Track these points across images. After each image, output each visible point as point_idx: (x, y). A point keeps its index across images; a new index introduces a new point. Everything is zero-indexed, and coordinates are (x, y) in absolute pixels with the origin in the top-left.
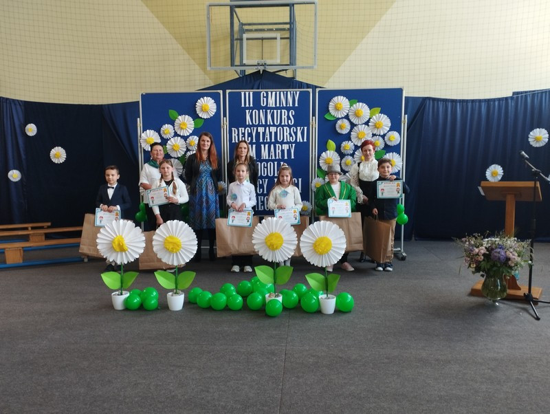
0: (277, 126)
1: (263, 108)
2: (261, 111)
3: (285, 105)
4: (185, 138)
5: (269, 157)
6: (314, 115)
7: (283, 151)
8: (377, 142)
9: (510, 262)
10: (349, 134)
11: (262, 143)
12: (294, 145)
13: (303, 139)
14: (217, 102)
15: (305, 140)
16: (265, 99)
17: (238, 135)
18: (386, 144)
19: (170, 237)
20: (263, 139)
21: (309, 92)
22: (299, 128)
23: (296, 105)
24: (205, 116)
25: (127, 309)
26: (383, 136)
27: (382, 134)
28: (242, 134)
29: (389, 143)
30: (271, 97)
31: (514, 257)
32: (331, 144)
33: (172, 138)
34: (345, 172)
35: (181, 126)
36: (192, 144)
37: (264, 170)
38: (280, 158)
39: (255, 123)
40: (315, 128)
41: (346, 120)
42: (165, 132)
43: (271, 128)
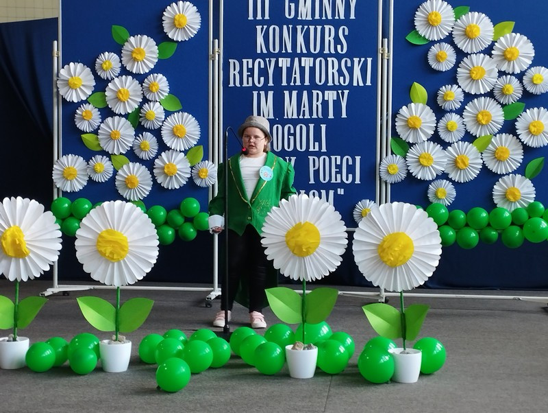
3: (330, 17)
4: (141, 78)
6: (386, 34)
7: (325, 104)
10: (454, 71)
11: (286, 88)
12: (346, 92)
13: (364, 80)
14: (203, 11)
15: (369, 83)
16: (293, 5)
17: (241, 73)
18: (525, 92)
20: (289, 80)
22: (356, 60)
23: (352, 17)
27: (517, 71)
30: (305, 2)
32: (419, 91)
33: (117, 77)
34: (445, 145)
35: (134, 55)
36: (154, 89)
37: (289, 139)
38: (320, 116)
39: (274, 50)
40: (388, 60)
41: (447, 48)
42: (104, 66)
43: (303, 59)
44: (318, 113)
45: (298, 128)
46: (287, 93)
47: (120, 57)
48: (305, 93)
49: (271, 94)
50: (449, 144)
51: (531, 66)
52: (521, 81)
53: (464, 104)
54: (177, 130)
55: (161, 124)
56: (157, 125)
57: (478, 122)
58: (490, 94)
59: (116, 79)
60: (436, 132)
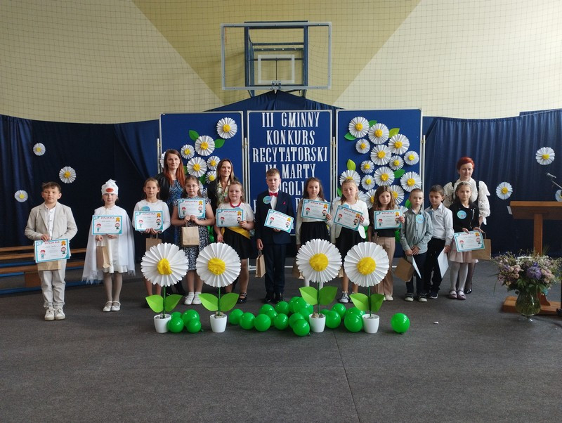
0: (298, 146)
1: (283, 129)
2: (282, 131)
3: (305, 126)
4: (206, 158)
5: (290, 176)
6: (334, 135)
7: (303, 171)
8: (397, 161)
9: (545, 280)
10: (369, 153)
11: (283, 163)
12: (314, 165)
13: (323, 159)
14: (238, 122)
15: (326, 160)
16: (286, 120)
17: (259, 155)
18: (405, 163)
19: (213, 259)
20: (284, 159)
21: (329, 113)
22: (319, 148)
23: (317, 126)
24: (226, 137)
25: (170, 331)
26: (402, 156)
27: (401, 153)
28: (263, 154)
29: (408, 163)
30: (292, 118)
31: (548, 274)
32: (352, 164)
33: (193, 158)
34: (365, 191)
35: (202, 146)
36: (213, 164)
38: (301, 177)
39: (276, 143)
40: (336, 148)
41: (365, 141)
42: (186, 152)
43: (292, 148)
45: (290, 183)
46: (283, 165)
47: (194, 147)
48: (293, 165)
50: (367, 191)
51: (408, 151)
52: (403, 159)
53: (374, 170)
57: (381, 180)
58: (388, 165)
60: (361, 185)
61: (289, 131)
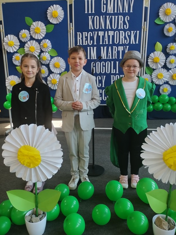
2: (101, 17)
3: (121, 12)
4: (39, 41)
6: (146, 20)
7: (118, 52)
10: (175, 37)
11: (102, 45)
12: (128, 47)
13: (135, 41)
14: (65, 9)
15: (137, 43)
16: (105, 6)
17: (82, 38)
20: (103, 42)
22: (132, 32)
23: (131, 11)
24: (55, 22)
28: (86, 37)
30: (110, 4)
32: (159, 46)
33: (29, 41)
34: (168, 69)
35: (35, 31)
36: (45, 47)
37: (103, 68)
38: (116, 58)
39: (97, 27)
40: (146, 32)
41: (172, 25)
42: (23, 36)
43: (109, 32)
44: (115, 57)
45: (107, 63)
46: (102, 48)
47: (30, 32)
48: (110, 47)
49: (95, 48)
50: (170, 69)
54: (56, 64)
55: (49, 62)
56: (48, 62)
59: (28, 42)
60: (165, 64)
61: (108, 17)
